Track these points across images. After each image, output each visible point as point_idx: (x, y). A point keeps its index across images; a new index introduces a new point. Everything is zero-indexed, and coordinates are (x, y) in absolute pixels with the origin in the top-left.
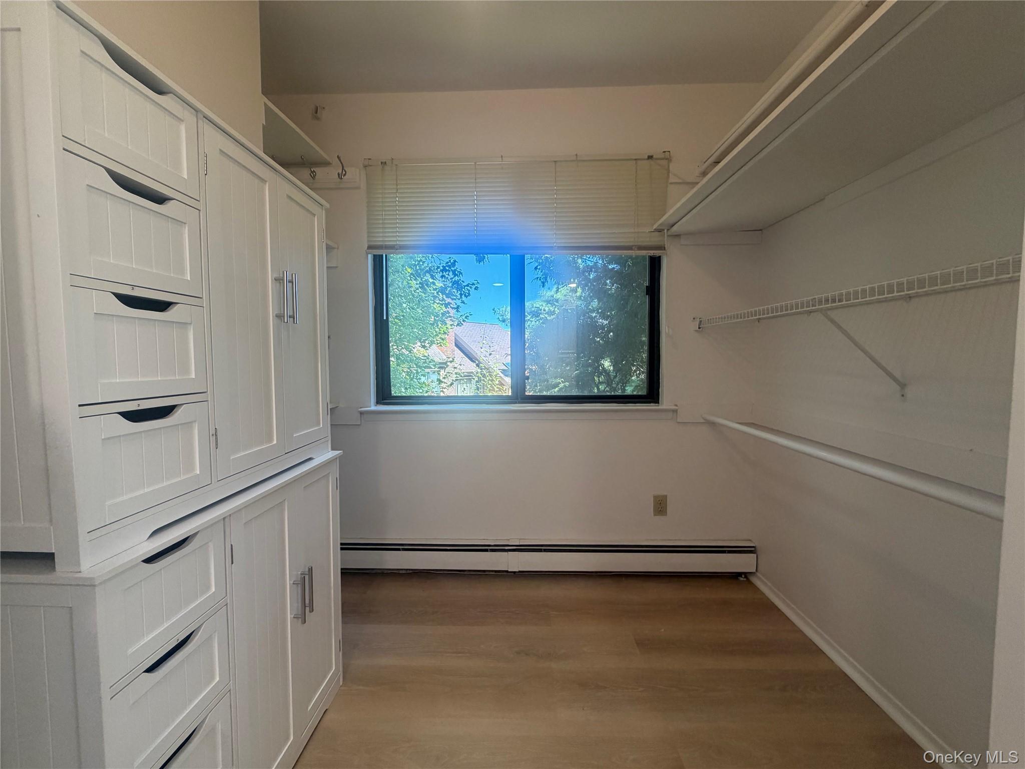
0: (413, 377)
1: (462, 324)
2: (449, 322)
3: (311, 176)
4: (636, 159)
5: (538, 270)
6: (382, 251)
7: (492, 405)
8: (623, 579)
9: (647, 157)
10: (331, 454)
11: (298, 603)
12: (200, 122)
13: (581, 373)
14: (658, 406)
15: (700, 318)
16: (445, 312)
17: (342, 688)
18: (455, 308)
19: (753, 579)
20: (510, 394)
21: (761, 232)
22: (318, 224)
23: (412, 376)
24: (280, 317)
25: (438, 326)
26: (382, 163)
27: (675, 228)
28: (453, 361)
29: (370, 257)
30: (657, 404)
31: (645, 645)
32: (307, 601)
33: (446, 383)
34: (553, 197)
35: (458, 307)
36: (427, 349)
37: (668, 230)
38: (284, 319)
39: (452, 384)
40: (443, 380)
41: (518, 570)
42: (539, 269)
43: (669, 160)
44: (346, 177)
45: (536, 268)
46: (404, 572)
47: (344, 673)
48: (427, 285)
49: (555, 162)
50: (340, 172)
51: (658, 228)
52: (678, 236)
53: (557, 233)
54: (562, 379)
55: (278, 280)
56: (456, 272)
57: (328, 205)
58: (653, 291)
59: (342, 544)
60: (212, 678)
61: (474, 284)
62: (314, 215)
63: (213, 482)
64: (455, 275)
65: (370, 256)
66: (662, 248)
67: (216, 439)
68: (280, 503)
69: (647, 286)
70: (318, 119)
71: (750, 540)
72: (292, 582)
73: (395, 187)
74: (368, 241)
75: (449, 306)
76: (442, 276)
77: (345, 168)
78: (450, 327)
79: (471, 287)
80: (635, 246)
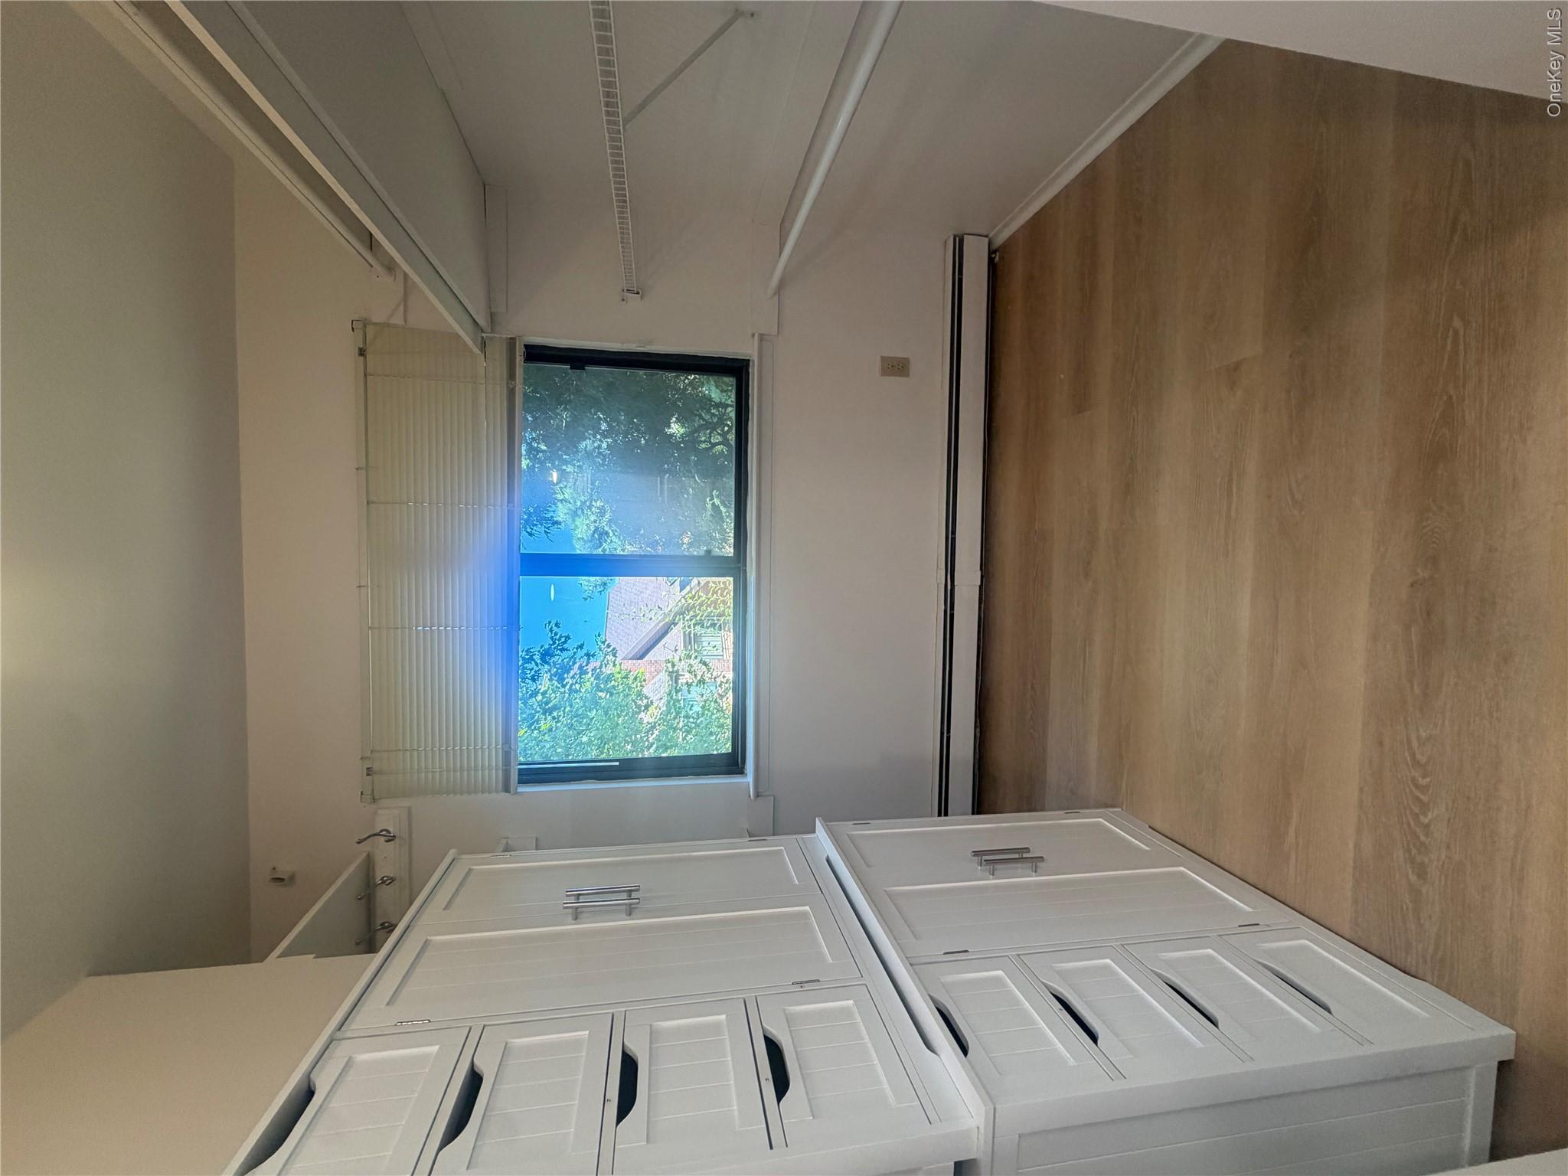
0: (693, 723)
1: (614, 649)
2: (608, 670)
3: (390, 883)
4: (365, 375)
5: (534, 532)
6: (512, 770)
7: (748, 605)
8: (994, 424)
9: (362, 358)
10: (821, 832)
11: (1017, 868)
12: (349, 1034)
13: (698, 472)
14: (753, 361)
15: (623, 291)
16: (593, 674)
17: (1124, 808)
18: (589, 659)
19: (999, 241)
20: (731, 579)
21: (486, 186)
22: (485, 865)
23: (693, 725)
24: (630, 911)
25: (614, 687)
26: (368, 775)
27: (482, 322)
28: (673, 663)
29: (522, 789)
30: (751, 363)
31: (1081, 403)
32: (1016, 856)
33: (704, 673)
34: (428, 508)
35: (588, 655)
36: (651, 701)
37: (482, 331)
38: (635, 904)
39: (705, 664)
40: (699, 678)
41: (980, 572)
42: (532, 529)
43: (365, 323)
44: (391, 829)
45: (531, 534)
46: (978, 730)
47: (1106, 806)
48: (547, 703)
49: (368, 503)
50: (383, 839)
51: (480, 347)
52: (492, 317)
53: (485, 504)
54: (708, 500)
55: (577, 915)
56: (527, 657)
57: (452, 853)
58: (579, 359)
59: (940, 815)
60: (1106, 967)
61: (552, 627)
62: (470, 870)
63: (864, 982)
64: (531, 659)
65: (520, 790)
66: (512, 342)
67: (807, 982)
68: (890, 898)
69: (571, 368)
70: (292, 878)
71: (945, 242)
72: (991, 877)
73: (408, 753)
74: (497, 792)
75: (585, 668)
76: (533, 679)
77: (377, 831)
78: (618, 669)
79: (556, 634)
80: (508, 383)
